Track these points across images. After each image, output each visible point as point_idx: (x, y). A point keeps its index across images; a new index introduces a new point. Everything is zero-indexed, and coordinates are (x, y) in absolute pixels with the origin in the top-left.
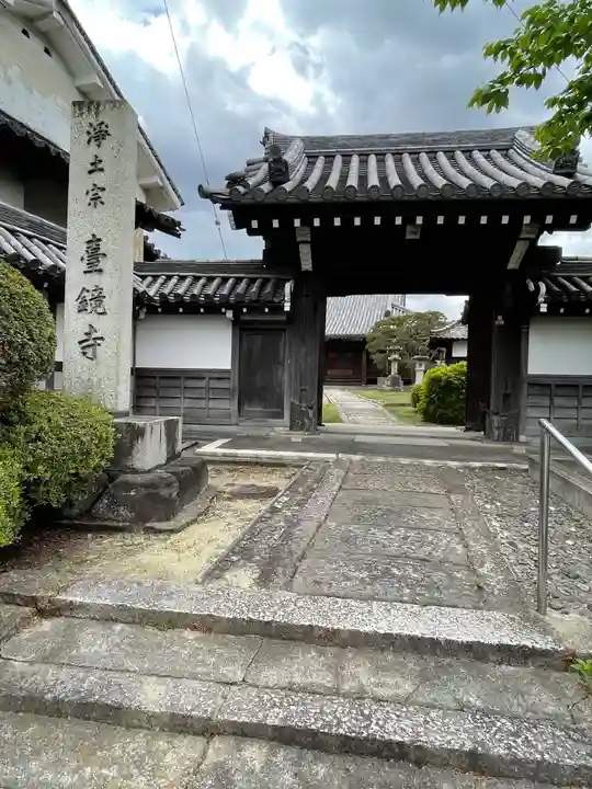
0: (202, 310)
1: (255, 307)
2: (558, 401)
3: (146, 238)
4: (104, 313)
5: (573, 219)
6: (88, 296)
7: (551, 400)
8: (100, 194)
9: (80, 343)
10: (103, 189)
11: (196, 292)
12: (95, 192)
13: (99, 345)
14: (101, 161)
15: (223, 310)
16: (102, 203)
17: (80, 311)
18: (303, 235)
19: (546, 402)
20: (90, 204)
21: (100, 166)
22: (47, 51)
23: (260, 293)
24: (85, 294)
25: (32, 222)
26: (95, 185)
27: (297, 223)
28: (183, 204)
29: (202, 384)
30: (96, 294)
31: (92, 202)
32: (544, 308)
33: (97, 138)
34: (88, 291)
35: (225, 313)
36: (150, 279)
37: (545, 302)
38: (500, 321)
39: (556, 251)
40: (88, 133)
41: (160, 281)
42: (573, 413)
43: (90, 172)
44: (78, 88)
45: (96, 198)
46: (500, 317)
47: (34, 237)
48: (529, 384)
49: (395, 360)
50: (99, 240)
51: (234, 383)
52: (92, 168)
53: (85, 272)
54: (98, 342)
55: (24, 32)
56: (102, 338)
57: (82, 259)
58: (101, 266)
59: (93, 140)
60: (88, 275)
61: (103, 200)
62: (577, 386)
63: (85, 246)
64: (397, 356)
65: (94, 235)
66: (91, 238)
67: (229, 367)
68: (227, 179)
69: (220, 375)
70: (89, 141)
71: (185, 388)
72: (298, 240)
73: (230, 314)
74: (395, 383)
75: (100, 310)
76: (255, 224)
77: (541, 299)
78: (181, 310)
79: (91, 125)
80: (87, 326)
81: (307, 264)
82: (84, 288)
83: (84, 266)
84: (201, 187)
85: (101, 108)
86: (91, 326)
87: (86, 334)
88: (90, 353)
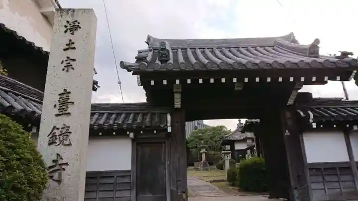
0: (114, 133)
1: (149, 130)
2: (327, 178)
4: (70, 145)
5: (314, 79)
6: (57, 132)
7: (323, 178)
8: (72, 63)
9: (49, 168)
10: (74, 60)
11: (111, 122)
12: (68, 62)
13: (64, 169)
14: (73, 43)
15: (128, 133)
16: (73, 68)
17: (50, 144)
18: (178, 89)
19: (321, 179)
20: (63, 70)
21: (73, 46)
23: (151, 122)
24: (56, 131)
25: (9, 82)
26: (68, 58)
28: (96, 73)
29: (111, 181)
30: (64, 131)
31: (66, 69)
32: (314, 125)
33: (71, 30)
34: (58, 129)
35: (129, 135)
37: (314, 122)
38: (287, 133)
39: (308, 95)
40: (65, 26)
42: (336, 185)
43: (65, 50)
44: (42, 14)
45: (68, 66)
46: (287, 131)
47: (10, 92)
48: (309, 169)
49: (204, 153)
50: (69, 93)
51: (133, 179)
52: (67, 47)
53: (57, 115)
54: (63, 167)
56: (66, 164)
57: (55, 106)
58: (69, 111)
59: (69, 31)
60: (59, 117)
61: (73, 67)
62: (335, 168)
63: (59, 97)
64: (204, 150)
65: (65, 90)
66: (62, 91)
67: (129, 168)
69: (123, 174)
70: (66, 32)
71: (100, 184)
72: (174, 91)
73: (132, 135)
74: (205, 165)
75: (66, 142)
76: (152, 83)
77: (311, 121)
78: (100, 134)
79: (68, 22)
80: (56, 156)
81: (178, 104)
82: (54, 127)
83: (56, 111)
84: (122, 62)
85: (76, 13)
86: (58, 155)
87: (54, 161)
88: (56, 176)
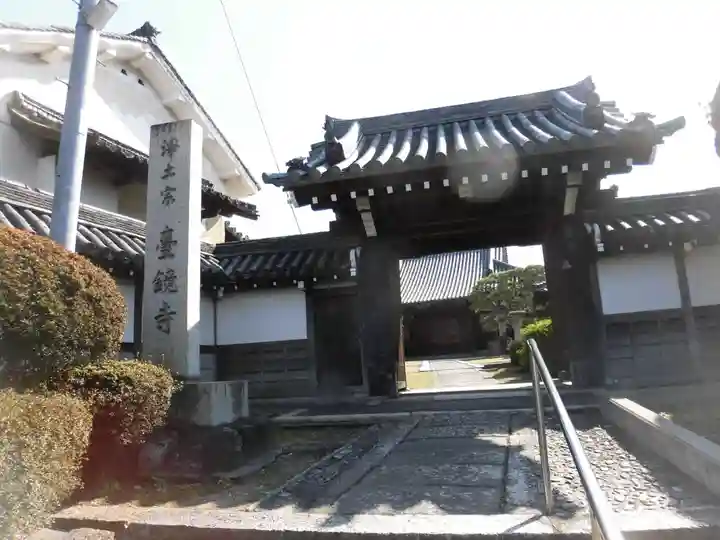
0: (275, 284)
3: (227, 224)
4: (175, 291)
6: (162, 278)
7: (632, 339)
8: (172, 193)
9: (156, 318)
10: (174, 189)
12: (168, 193)
13: (172, 319)
14: (172, 168)
15: (295, 281)
16: (173, 200)
17: (156, 291)
18: (363, 205)
20: (163, 203)
21: (172, 171)
22: (140, 82)
23: (327, 262)
24: (160, 276)
26: (168, 187)
27: (353, 195)
28: (259, 189)
29: (280, 356)
30: (169, 275)
31: (166, 201)
33: (170, 151)
34: (162, 273)
35: (297, 284)
36: (226, 260)
37: (601, 242)
38: (567, 265)
40: (163, 147)
41: (236, 261)
43: (164, 177)
44: (165, 106)
45: (168, 197)
50: (171, 230)
51: (311, 352)
52: (165, 174)
53: (160, 258)
54: (171, 316)
55: (123, 72)
56: (174, 313)
57: (157, 248)
58: (172, 252)
59: (166, 152)
60: (162, 260)
61: (174, 198)
63: (160, 236)
65: (167, 227)
66: (165, 229)
67: (305, 337)
68: (287, 164)
69: (297, 346)
70: (163, 154)
71: (265, 362)
72: (359, 209)
73: (301, 285)
75: (172, 288)
76: (315, 200)
77: (597, 240)
78: (255, 286)
79: (165, 141)
80: (163, 304)
81: (371, 230)
82: (159, 272)
83: (160, 254)
84: (264, 176)
85: (173, 127)
86: (165, 303)
87: (161, 310)
88: (164, 327)
